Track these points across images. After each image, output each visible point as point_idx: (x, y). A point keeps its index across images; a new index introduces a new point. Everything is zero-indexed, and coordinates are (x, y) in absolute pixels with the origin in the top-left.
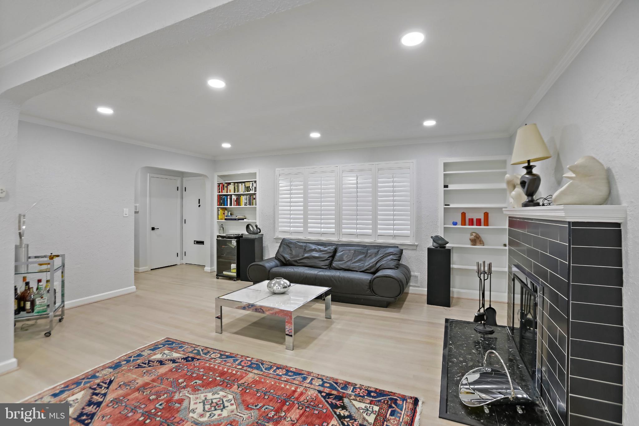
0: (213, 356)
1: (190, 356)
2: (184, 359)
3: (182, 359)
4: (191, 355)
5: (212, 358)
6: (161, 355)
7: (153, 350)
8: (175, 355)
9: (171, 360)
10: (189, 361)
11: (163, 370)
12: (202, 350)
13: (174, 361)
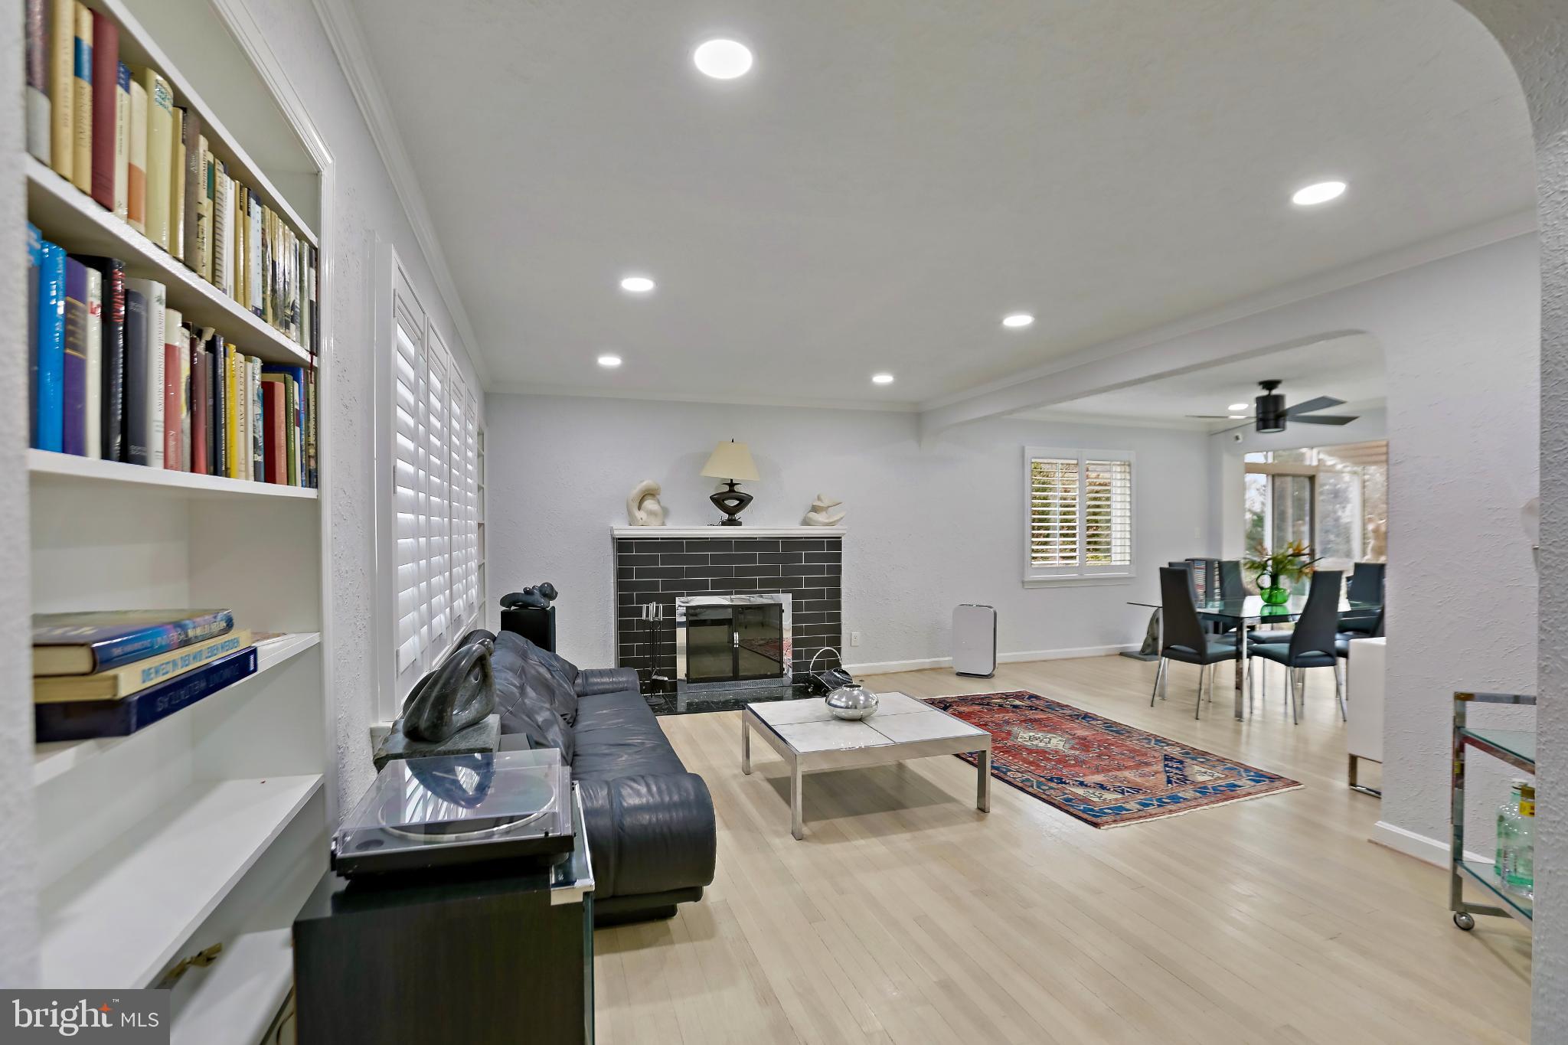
0: (1020, 775)
1: (1055, 784)
2: (1065, 783)
3: (1068, 783)
4: (1053, 785)
5: (1021, 773)
6: (1104, 797)
7: (1121, 808)
8: (1080, 791)
9: (1086, 786)
10: (1057, 778)
11: (1099, 778)
12: (1032, 787)
13: (1082, 784)
